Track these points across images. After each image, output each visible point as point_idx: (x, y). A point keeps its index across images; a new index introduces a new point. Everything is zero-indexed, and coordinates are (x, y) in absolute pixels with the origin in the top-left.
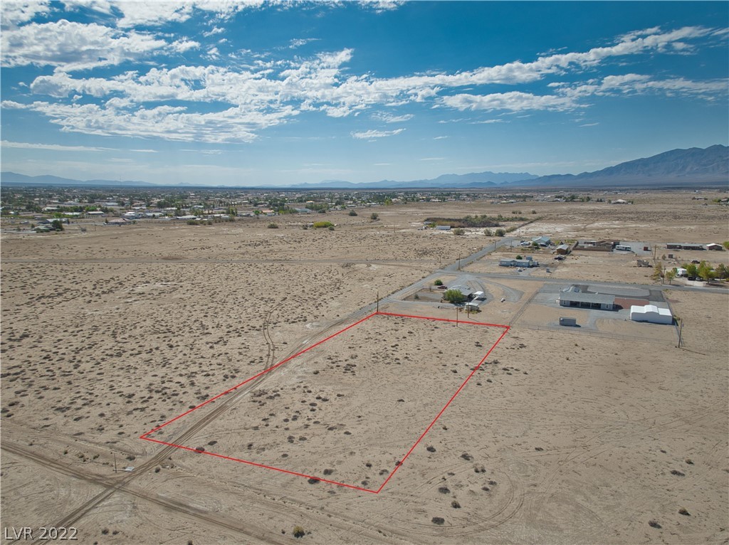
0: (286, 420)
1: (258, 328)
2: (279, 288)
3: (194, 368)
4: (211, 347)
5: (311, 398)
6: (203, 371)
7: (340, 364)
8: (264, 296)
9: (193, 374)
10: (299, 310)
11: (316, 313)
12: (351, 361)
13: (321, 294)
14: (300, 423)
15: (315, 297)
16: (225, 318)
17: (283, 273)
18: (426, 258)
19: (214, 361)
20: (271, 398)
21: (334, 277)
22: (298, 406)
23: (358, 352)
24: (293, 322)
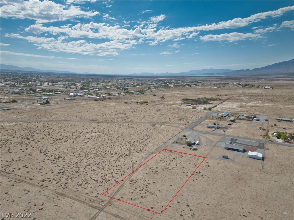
0: (140, 191)
1: (128, 155)
2: (132, 137)
3: (112, 171)
4: (115, 163)
5: (146, 183)
6: (115, 172)
7: (153, 170)
8: (128, 140)
9: (112, 173)
10: (139, 147)
11: (145, 149)
12: (157, 170)
13: (146, 140)
14: (144, 191)
15: (144, 141)
16: (117, 150)
17: (132, 129)
18: (181, 122)
19: (117, 168)
20: (135, 182)
21: (150, 131)
22: (143, 186)
23: (158, 166)
24: (138, 152)
